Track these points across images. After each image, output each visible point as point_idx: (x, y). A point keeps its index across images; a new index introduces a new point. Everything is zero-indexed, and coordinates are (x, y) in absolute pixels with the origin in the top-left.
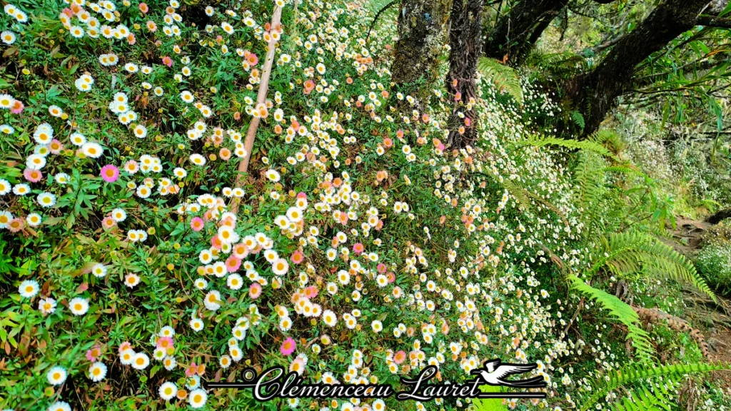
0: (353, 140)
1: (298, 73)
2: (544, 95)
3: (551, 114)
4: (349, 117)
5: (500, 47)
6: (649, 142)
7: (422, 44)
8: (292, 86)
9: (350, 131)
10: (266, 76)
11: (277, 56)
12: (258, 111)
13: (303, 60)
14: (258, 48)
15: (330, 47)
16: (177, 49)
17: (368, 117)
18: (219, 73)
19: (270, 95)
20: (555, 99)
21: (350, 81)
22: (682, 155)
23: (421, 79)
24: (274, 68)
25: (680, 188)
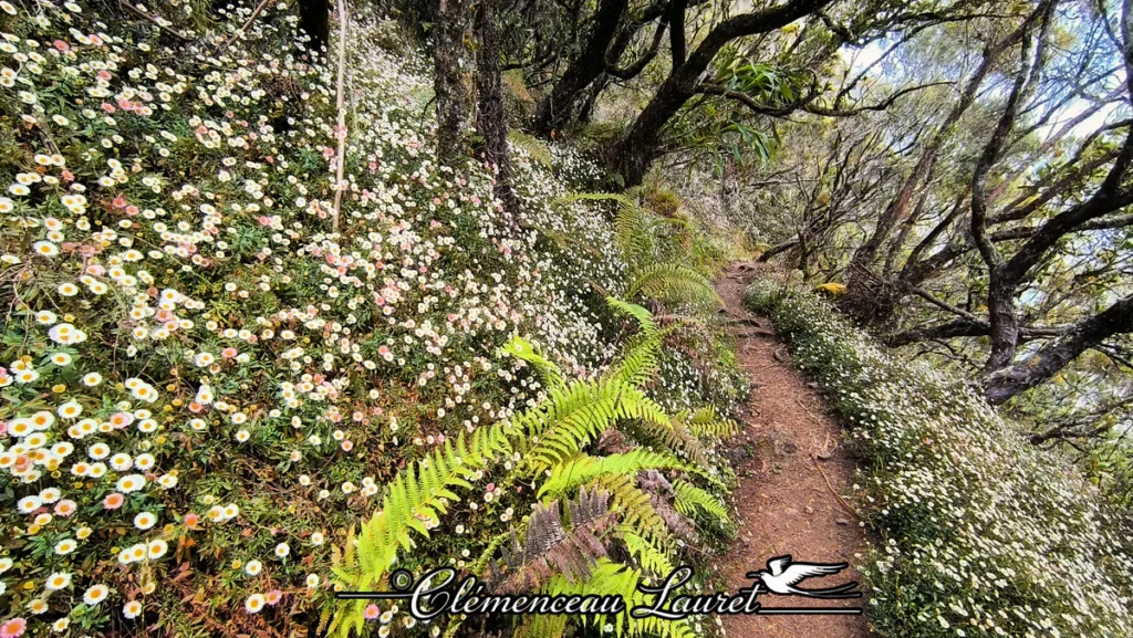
0: (414, 204)
1: (363, 159)
2: (589, 162)
3: (598, 178)
4: (407, 187)
5: (548, 123)
6: (707, 198)
7: (456, 129)
8: (361, 169)
9: (410, 198)
10: (341, 163)
11: (346, 149)
12: (340, 185)
13: (366, 150)
14: (333, 144)
15: (385, 138)
16: (274, 150)
17: (422, 186)
18: (307, 164)
19: (346, 176)
20: (599, 165)
21: (406, 162)
22: (735, 207)
23: (460, 156)
24: (345, 157)
25: (737, 236)
